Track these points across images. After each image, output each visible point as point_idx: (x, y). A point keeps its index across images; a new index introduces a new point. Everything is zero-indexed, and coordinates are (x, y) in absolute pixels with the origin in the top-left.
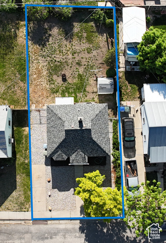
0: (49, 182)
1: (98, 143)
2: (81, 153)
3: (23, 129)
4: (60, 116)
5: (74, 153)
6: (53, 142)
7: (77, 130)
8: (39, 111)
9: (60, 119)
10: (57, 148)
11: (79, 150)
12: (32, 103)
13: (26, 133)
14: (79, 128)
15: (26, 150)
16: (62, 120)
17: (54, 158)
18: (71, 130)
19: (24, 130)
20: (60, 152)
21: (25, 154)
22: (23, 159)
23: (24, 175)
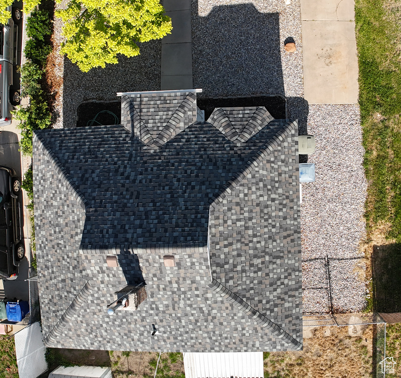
0: (290, 40)
1: (66, 183)
2: (145, 139)
3: (394, 241)
4: (238, 307)
5: (177, 139)
6: (270, 187)
7: (145, 246)
8: (333, 311)
9: (236, 296)
10: (254, 156)
11: (153, 149)
12: (359, 339)
13: (385, 225)
14: (138, 251)
15: (381, 158)
16: (226, 290)
17: (265, 116)
18: (175, 243)
19: (391, 234)
20: (240, 141)
21: (382, 144)
22: (391, 123)
23: (384, 65)
